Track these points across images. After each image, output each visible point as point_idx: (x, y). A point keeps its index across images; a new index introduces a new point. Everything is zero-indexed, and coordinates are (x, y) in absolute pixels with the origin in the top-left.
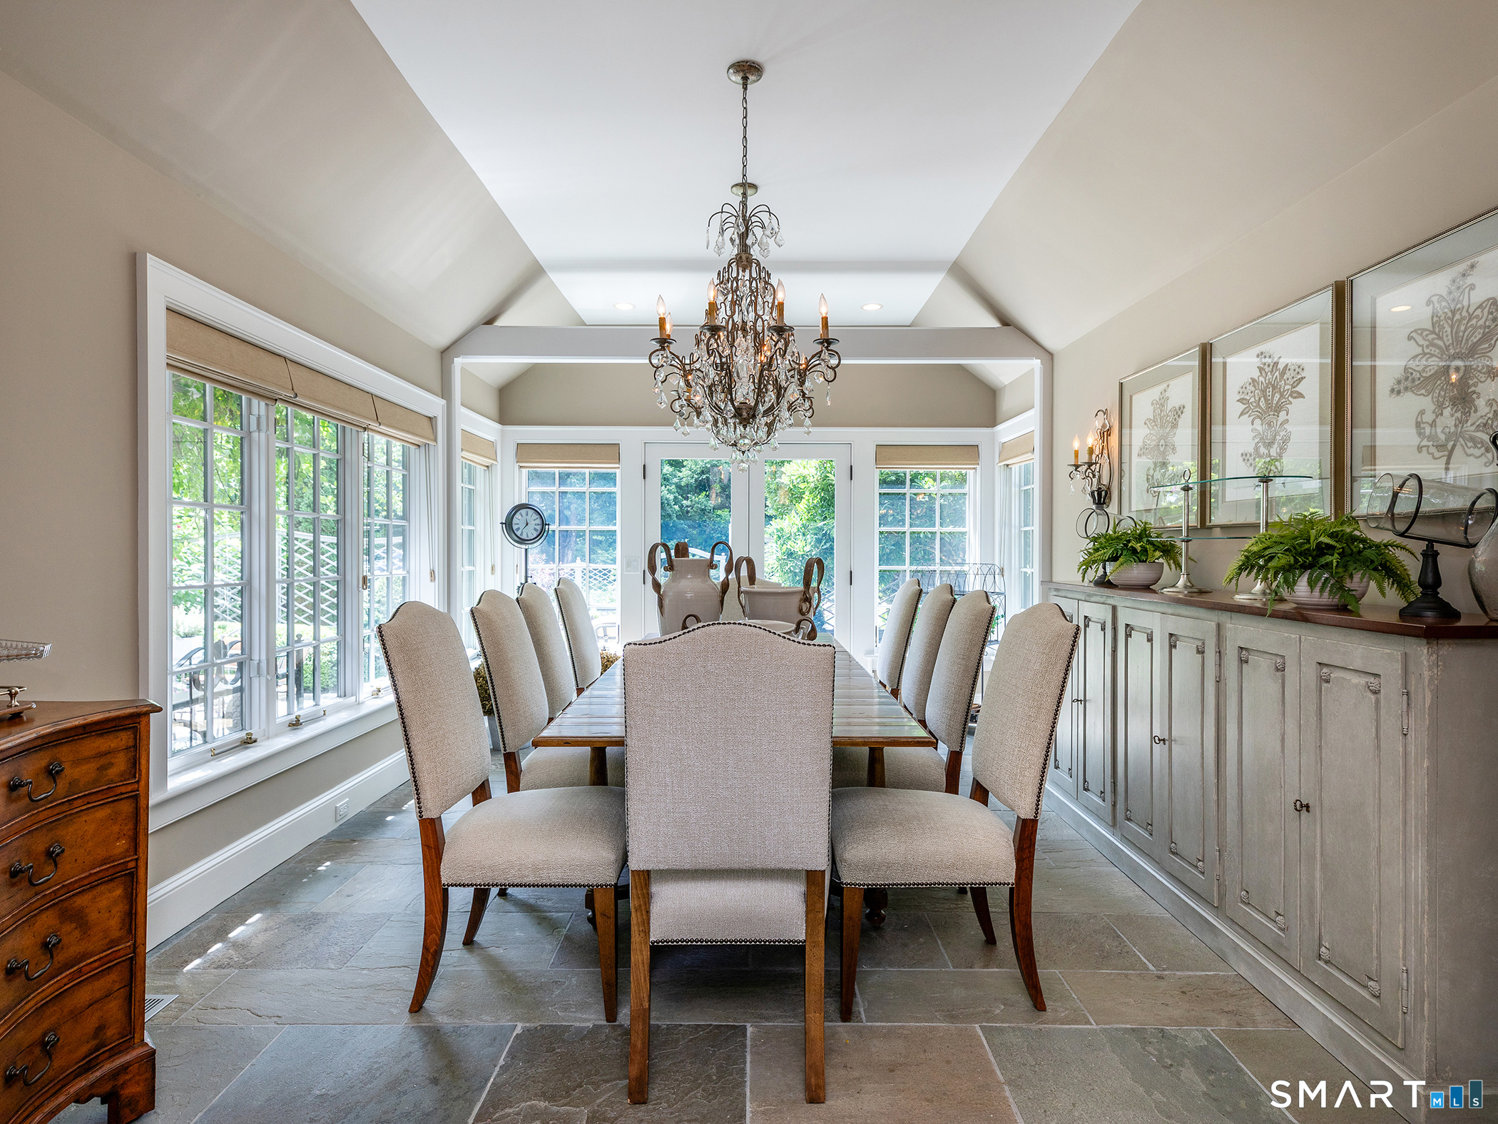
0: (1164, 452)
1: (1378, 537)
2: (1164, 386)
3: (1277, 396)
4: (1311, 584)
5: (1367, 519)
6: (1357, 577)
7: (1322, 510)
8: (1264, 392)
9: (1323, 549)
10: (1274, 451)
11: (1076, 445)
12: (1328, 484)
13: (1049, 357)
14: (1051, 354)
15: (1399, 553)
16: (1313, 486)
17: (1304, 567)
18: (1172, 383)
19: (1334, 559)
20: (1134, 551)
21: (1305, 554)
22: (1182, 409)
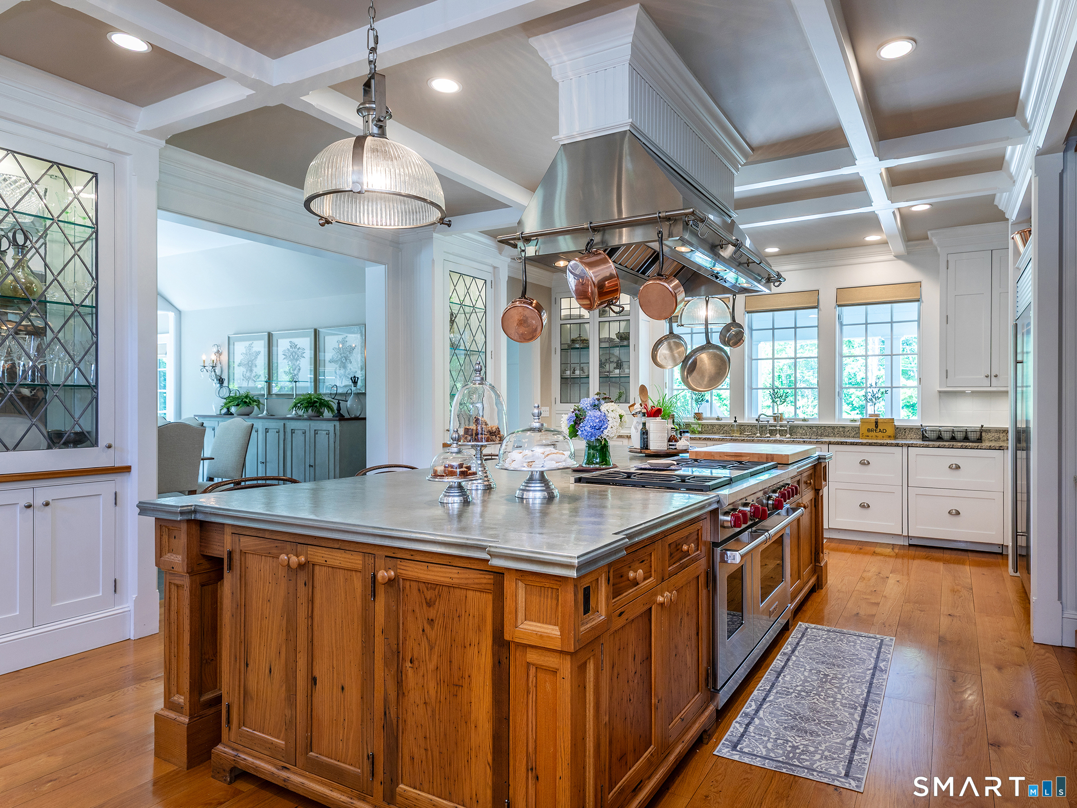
0: (251, 367)
1: (327, 399)
2: (251, 342)
3: (296, 356)
4: (312, 410)
5: (325, 394)
6: (323, 408)
7: (311, 391)
8: (292, 353)
9: (316, 402)
10: (295, 372)
11: (204, 357)
12: (313, 384)
13: (179, 313)
14: (180, 312)
15: (331, 403)
16: (308, 384)
17: (310, 407)
18: (255, 342)
19: (318, 404)
20: (245, 402)
21: (310, 403)
22: (259, 352)
